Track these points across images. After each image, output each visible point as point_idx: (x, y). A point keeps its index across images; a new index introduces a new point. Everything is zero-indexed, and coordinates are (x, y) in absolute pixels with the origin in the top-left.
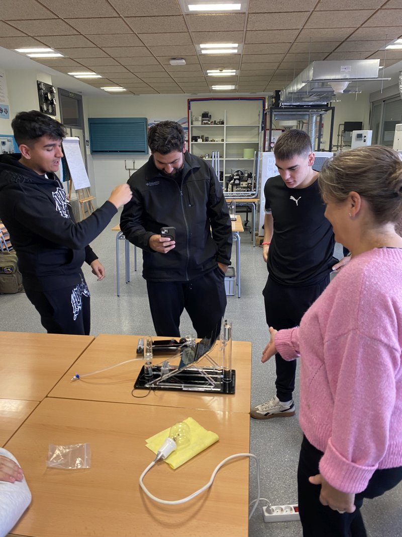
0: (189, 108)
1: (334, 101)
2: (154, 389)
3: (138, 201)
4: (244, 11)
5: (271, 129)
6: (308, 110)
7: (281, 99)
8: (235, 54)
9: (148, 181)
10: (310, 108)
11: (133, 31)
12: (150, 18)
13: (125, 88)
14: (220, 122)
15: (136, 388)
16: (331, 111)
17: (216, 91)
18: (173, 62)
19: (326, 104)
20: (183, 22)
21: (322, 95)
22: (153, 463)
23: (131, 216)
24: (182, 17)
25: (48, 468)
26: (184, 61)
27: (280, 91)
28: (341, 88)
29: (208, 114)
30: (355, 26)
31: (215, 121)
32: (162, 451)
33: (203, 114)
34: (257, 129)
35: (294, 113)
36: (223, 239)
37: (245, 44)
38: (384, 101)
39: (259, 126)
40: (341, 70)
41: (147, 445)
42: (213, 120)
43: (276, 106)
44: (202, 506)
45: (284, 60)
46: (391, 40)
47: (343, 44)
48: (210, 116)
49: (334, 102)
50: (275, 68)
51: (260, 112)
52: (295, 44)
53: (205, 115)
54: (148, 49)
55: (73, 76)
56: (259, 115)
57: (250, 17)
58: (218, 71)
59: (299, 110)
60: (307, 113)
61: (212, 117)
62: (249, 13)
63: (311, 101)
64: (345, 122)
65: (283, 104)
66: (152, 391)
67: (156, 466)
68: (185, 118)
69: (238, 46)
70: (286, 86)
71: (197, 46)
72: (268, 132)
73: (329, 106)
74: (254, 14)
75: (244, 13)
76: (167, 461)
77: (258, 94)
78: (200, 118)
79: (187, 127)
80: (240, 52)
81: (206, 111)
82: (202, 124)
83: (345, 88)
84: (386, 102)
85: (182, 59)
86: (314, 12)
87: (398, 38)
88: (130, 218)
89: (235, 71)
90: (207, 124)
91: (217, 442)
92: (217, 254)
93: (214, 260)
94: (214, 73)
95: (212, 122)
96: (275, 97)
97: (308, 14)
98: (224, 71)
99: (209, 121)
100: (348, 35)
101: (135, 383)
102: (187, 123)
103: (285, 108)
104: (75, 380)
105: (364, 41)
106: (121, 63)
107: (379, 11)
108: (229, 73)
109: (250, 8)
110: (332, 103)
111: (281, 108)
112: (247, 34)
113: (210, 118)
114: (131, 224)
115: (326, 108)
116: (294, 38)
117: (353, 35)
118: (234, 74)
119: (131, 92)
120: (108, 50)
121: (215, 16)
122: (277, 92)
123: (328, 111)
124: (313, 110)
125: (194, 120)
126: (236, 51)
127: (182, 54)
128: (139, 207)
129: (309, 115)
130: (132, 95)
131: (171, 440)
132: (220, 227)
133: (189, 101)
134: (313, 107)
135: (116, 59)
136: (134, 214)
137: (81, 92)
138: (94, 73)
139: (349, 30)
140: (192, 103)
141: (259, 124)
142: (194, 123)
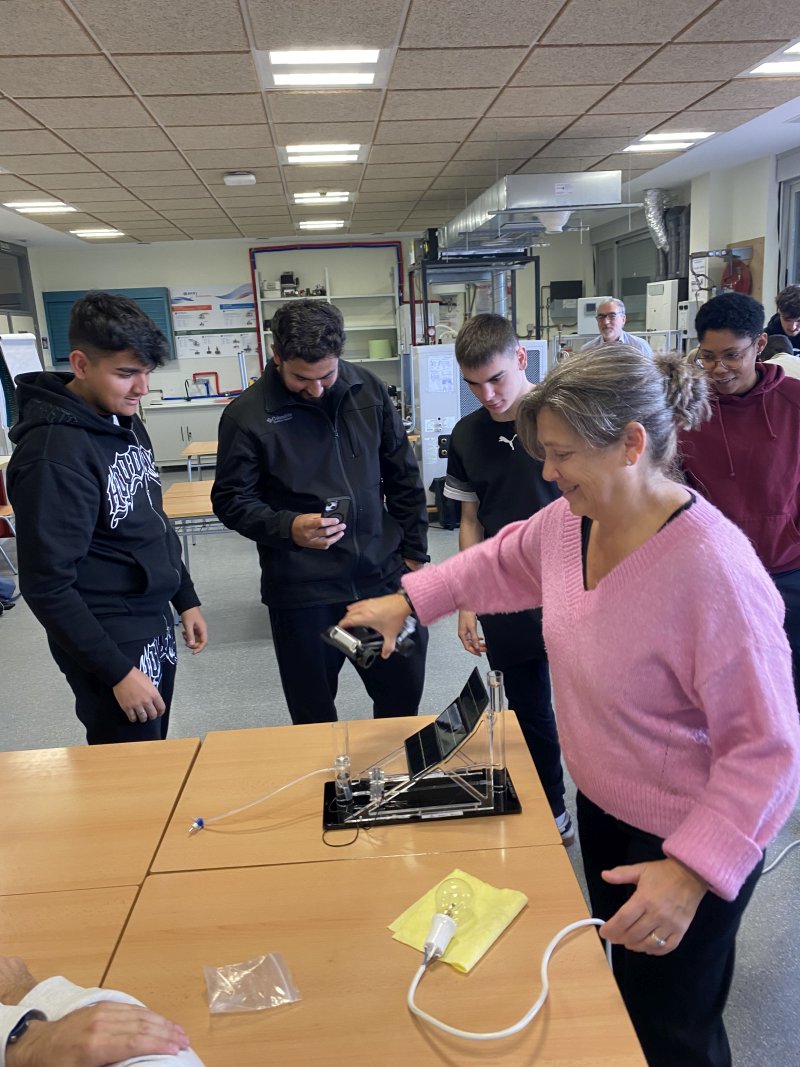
0: (253, 266)
1: (538, 245)
2: (365, 826)
3: (252, 455)
4: (378, 86)
5: (426, 302)
6: (489, 263)
7: (441, 245)
8: (353, 164)
9: (272, 414)
10: (493, 260)
11: (156, 123)
12: (194, 98)
13: (123, 230)
14: (316, 291)
15: (327, 828)
16: (533, 264)
17: (306, 232)
18: (230, 180)
19: (522, 251)
20: (261, 105)
21: (517, 236)
22: (422, 968)
23: (239, 483)
24: (258, 95)
25: (213, 1015)
26: (252, 177)
27: (436, 230)
28: (558, 223)
29: (291, 276)
30: (575, 113)
31: (308, 290)
32: (433, 941)
33: (282, 277)
34: (390, 301)
35: (464, 270)
36: (411, 514)
37: (374, 145)
38: (617, 243)
39: (393, 298)
40: (557, 191)
41: (394, 937)
42: (303, 286)
43: (431, 257)
44: (545, 1032)
45: (443, 174)
46: (634, 137)
47: (553, 144)
48: (297, 279)
49: (537, 248)
50: (425, 187)
51: (393, 269)
52: (467, 144)
53: (287, 279)
54: (181, 155)
55: (12, 210)
56: (392, 275)
57: (389, 96)
58: (318, 194)
59: (472, 264)
60: (488, 268)
61: (301, 282)
62: (387, 90)
63: (496, 248)
64: (552, 283)
65: (445, 254)
66: (361, 830)
67: (429, 972)
68: (245, 286)
69: (361, 148)
70: (450, 220)
71: (279, 148)
72: (418, 307)
73: (529, 255)
74: (399, 93)
75: (380, 90)
76: (446, 960)
77: (387, 234)
78: (278, 285)
79: (252, 302)
80: (363, 160)
81: (287, 270)
82: (282, 296)
83: (564, 223)
84: (621, 244)
85: (249, 173)
86: (507, 89)
87: (647, 133)
88: (237, 489)
89: (347, 193)
90: (292, 295)
91: (525, 907)
92: (403, 544)
93: (400, 556)
94: (307, 198)
95: (302, 292)
96: (428, 242)
97: (497, 91)
98: (328, 194)
99: (295, 289)
100: (562, 129)
101: (322, 818)
102: (252, 296)
103: (450, 262)
104: (195, 832)
105: (589, 138)
106: (122, 183)
107: (621, 87)
108: (337, 197)
109: (390, 81)
110: (533, 251)
111: (442, 262)
112: (380, 128)
113: (297, 283)
114: (240, 498)
115: (523, 259)
116: (466, 133)
117: (571, 129)
118: (346, 199)
119: (135, 238)
120: (99, 160)
121: (322, 95)
122: (432, 232)
123: (528, 265)
124: (499, 263)
125: (266, 288)
126: (354, 158)
127: (250, 165)
128: (253, 466)
129: (492, 272)
130: (135, 244)
131: (444, 916)
132: (405, 493)
133: (253, 253)
134: (499, 256)
135: (112, 175)
136: (245, 480)
137: (24, 241)
138: (61, 203)
139: (565, 119)
140: (258, 256)
141: (393, 292)
142: (266, 293)
